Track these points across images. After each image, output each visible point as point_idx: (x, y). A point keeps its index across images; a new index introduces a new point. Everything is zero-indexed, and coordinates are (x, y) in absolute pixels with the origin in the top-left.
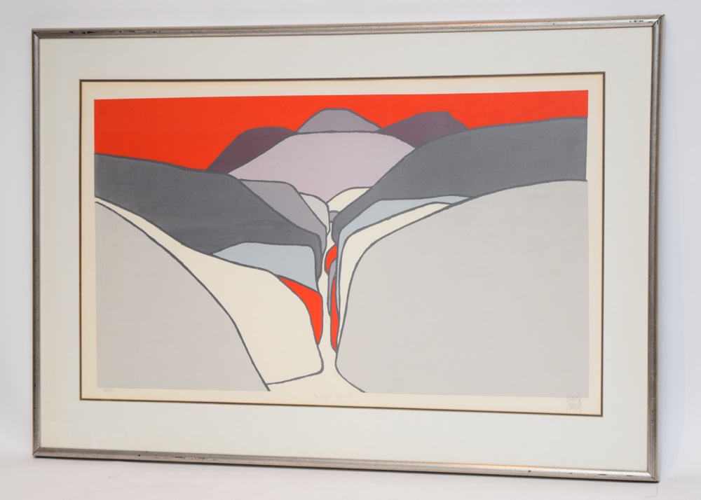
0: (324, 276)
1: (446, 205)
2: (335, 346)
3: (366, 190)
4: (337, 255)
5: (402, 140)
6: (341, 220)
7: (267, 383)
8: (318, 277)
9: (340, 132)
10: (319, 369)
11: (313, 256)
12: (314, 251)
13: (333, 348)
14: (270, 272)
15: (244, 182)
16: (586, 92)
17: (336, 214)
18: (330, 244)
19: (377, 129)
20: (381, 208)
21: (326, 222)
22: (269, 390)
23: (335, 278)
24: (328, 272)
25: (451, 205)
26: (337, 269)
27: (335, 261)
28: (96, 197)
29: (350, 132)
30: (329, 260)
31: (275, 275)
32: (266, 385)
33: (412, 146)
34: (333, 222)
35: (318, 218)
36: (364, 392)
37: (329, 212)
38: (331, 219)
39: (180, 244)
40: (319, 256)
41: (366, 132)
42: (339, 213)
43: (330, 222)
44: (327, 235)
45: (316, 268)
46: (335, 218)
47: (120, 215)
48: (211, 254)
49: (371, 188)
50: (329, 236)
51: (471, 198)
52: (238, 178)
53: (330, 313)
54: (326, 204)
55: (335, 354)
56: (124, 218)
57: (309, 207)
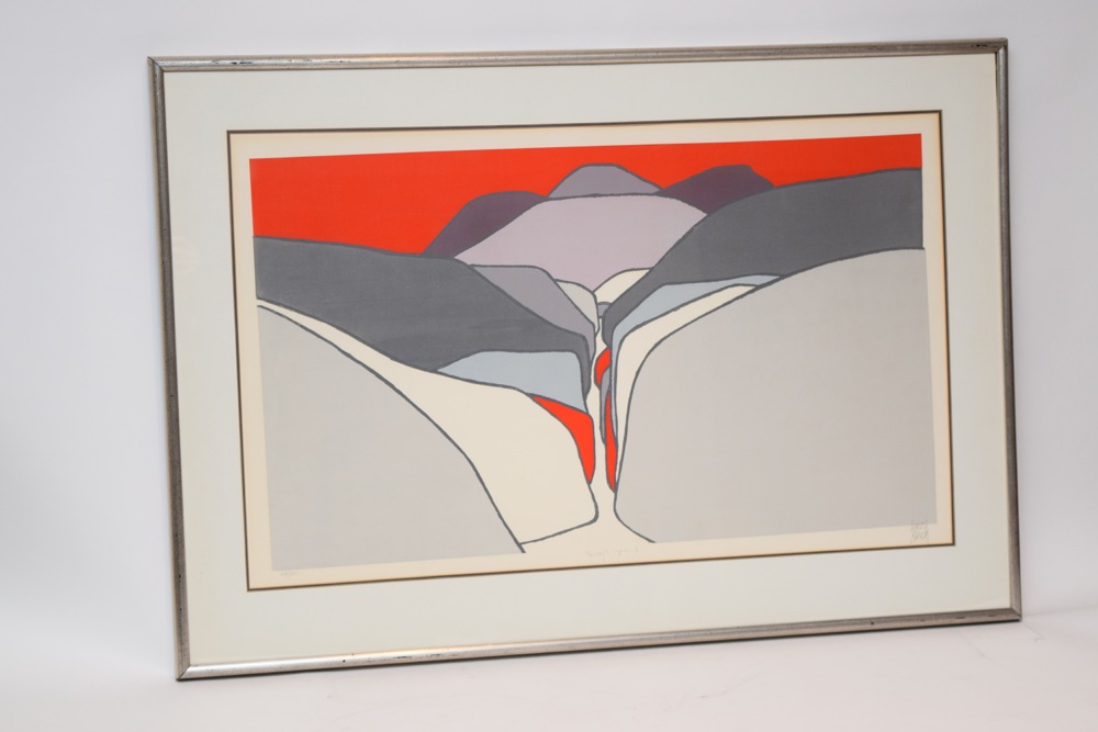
0: (594, 391)
1: (750, 288)
2: (613, 484)
3: (644, 273)
4: (611, 361)
5: (690, 204)
6: (613, 315)
7: (520, 541)
8: (585, 393)
9: (606, 195)
10: (592, 517)
11: (578, 365)
12: (578, 357)
13: (611, 487)
14: (518, 390)
15: (477, 269)
16: (918, 137)
17: (606, 307)
18: (601, 346)
19: (656, 190)
20: (666, 295)
21: (594, 319)
22: (523, 551)
23: (609, 392)
24: (599, 384)
25: (758, 288)
26: (611, 380)
27: (608, 371)
28: (259, 298)
29: (619, 195)
30: (601, 369)
31: (527, 394)
32: (519, 545)
33: (704, 211)
34: (603, 317)
35: (582, 313)
36: (653, 542)
37: (597, 304)
38: (601, 314)
39: (388, 359)
40: (585, 364)
41: (641, 194)
42: (611, 305)
43: (599, 317)
44: (596, 335)
45: (582, 381)
46: (606, 311)
47: (296, 323)
48: (434, 371)
49: (651, 269)
50: (599, 338)
51: (783, 277)
52: (469, 263)
53: (605, 440)
54: (593, 293)
55: (613, 494)
56: (302, 326)
57: (569, 299)
